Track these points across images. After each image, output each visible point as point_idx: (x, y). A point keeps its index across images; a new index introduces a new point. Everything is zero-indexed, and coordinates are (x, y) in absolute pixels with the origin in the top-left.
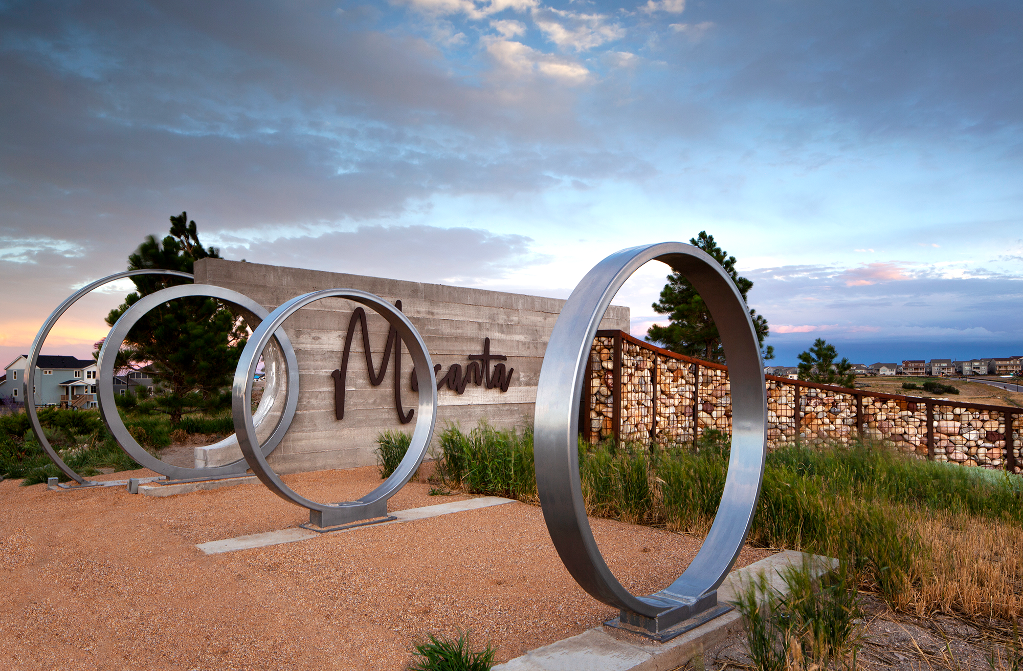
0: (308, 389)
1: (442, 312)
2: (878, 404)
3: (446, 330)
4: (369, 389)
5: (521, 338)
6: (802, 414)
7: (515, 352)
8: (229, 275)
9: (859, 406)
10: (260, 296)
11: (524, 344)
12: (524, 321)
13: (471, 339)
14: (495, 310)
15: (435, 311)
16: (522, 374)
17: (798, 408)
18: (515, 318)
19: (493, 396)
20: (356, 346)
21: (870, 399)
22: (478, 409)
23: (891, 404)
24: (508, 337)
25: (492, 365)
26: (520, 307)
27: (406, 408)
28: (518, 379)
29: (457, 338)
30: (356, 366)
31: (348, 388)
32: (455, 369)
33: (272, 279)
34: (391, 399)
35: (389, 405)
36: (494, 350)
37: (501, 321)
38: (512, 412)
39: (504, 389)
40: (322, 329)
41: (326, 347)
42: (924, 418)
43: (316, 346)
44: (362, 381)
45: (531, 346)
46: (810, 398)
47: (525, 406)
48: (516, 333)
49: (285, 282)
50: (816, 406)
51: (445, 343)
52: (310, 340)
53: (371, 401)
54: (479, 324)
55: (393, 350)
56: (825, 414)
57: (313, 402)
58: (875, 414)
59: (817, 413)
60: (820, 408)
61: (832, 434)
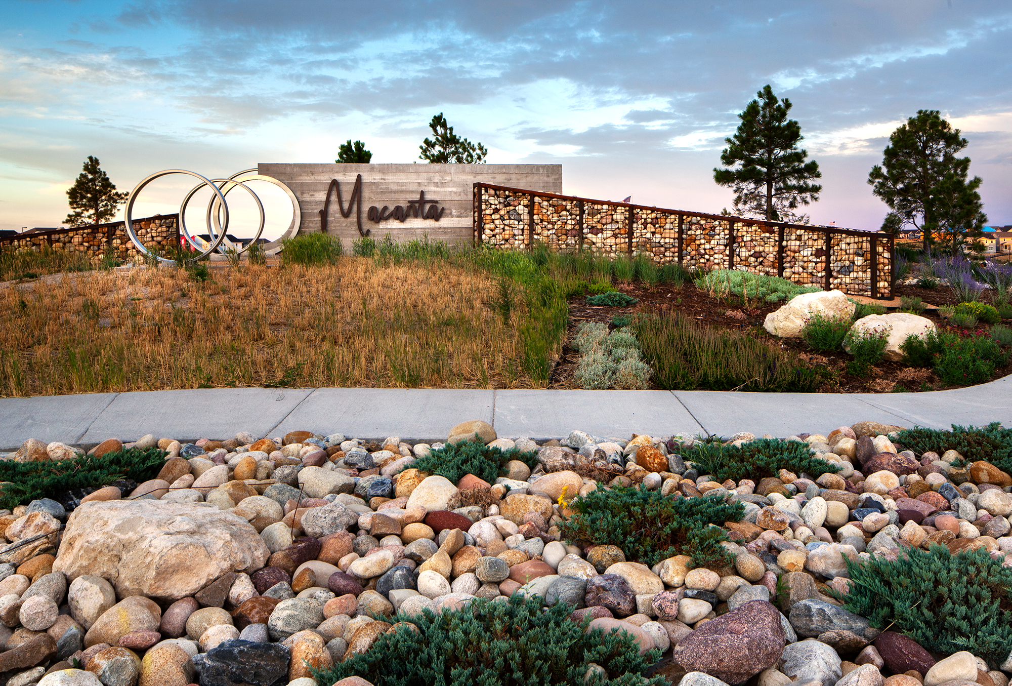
0: (307, 219)
1: (390, 178)
2: (745, 228)
3: (394, 187)
4: (343, 219)
5: (454, 189)
6: (684, 236)
7: (448, 198)
8: (268, 170)
9: (732, 229)
10: (282, 178)
11: (456, 193)
12: (456, 179)
13: (413, 192)
14: (432, 175)
15: (386, 178)
16: (454, 211)
17: (681, 232)
18: (448, 178)
19: (430, 223)
20: (334, 198)
21: (740, 224)
22: (418, 231)
23: (754, 228)
24: (442, 190)
25: (427, 207)
26: (452, 171)
27: (365, 228)
28: (451, 214)
29: (402, 192)
30: (334, 208)
31: (330, 219)
32: (398, 208)
33: (288, 169)
34: (356, 224)
35: (355, 227)
36: (428, 197)
37: (436, 181)
38: (445, 233)
39: (437, 220)
40: (315, 191)
41: (317, 199)
42: (777, 239)
43: (312, 199)
44: (338, 215)
45: (462, 194)
46: (691, 223)
47: (458, 230)
48: (449, 187)
49: (295, 170)
50: (697, 230)
51: (393, 195)
52: (308, 196)
53: (344, 225)
54: (419, 183)
55: (356, 199)
56: (702, 236)
57: (311, 225)
58: (743, 236)
59: (697, 235)
60: (698, 232)
61: (707, 251)
